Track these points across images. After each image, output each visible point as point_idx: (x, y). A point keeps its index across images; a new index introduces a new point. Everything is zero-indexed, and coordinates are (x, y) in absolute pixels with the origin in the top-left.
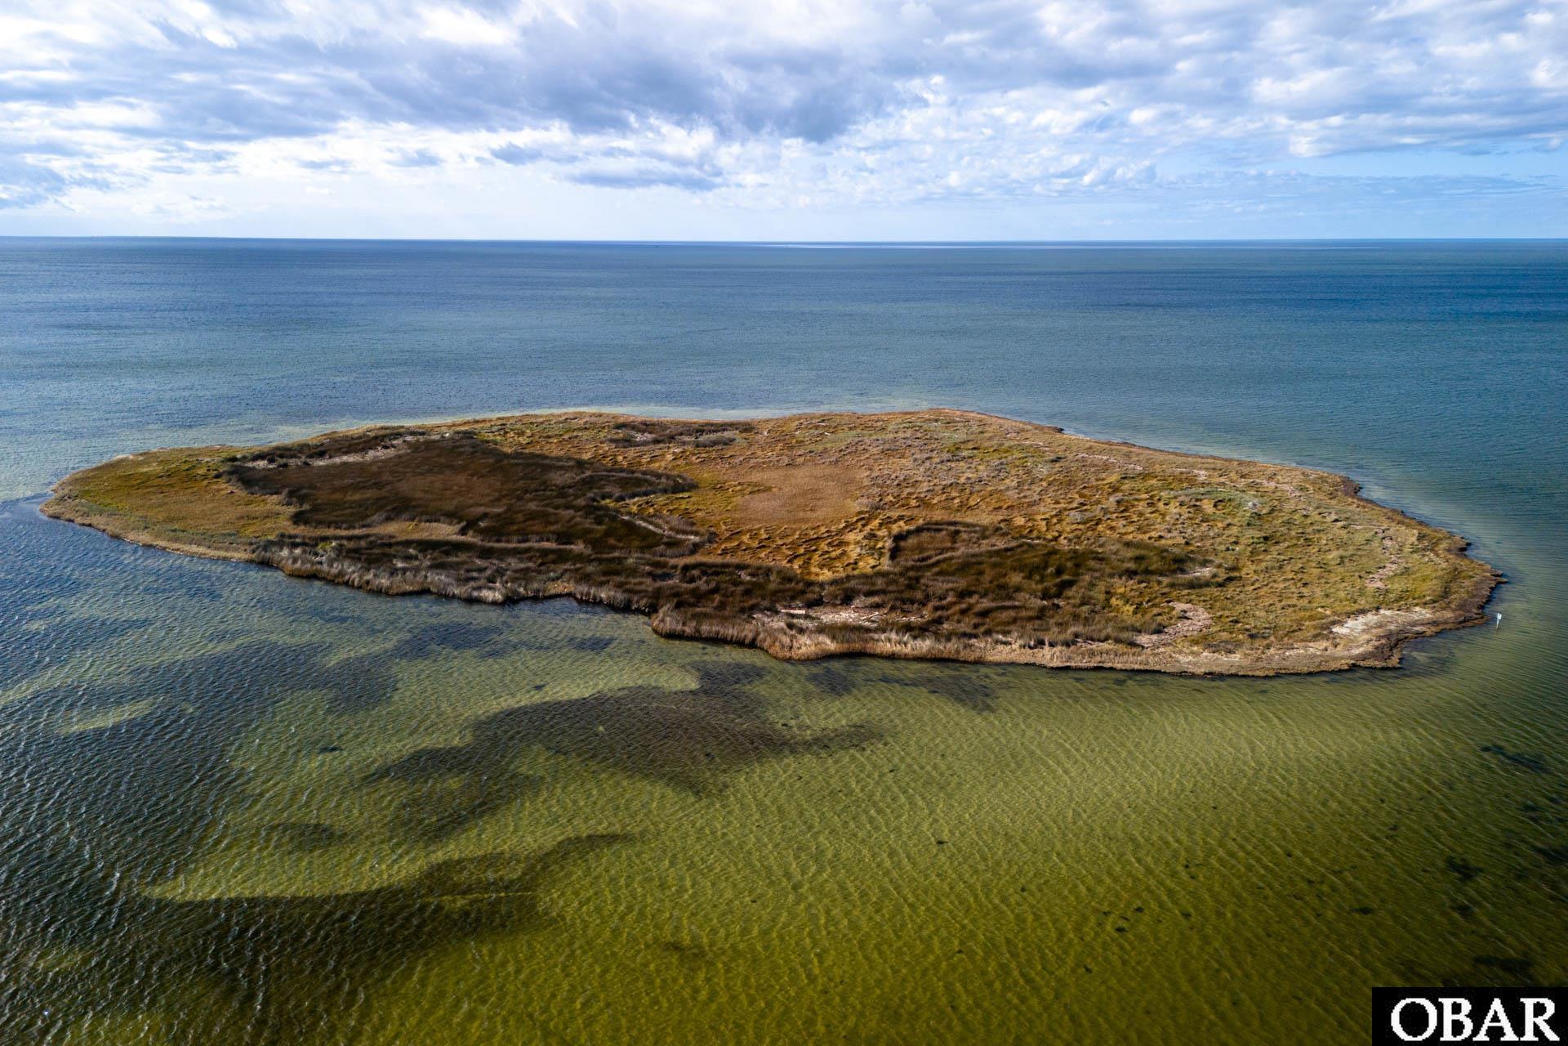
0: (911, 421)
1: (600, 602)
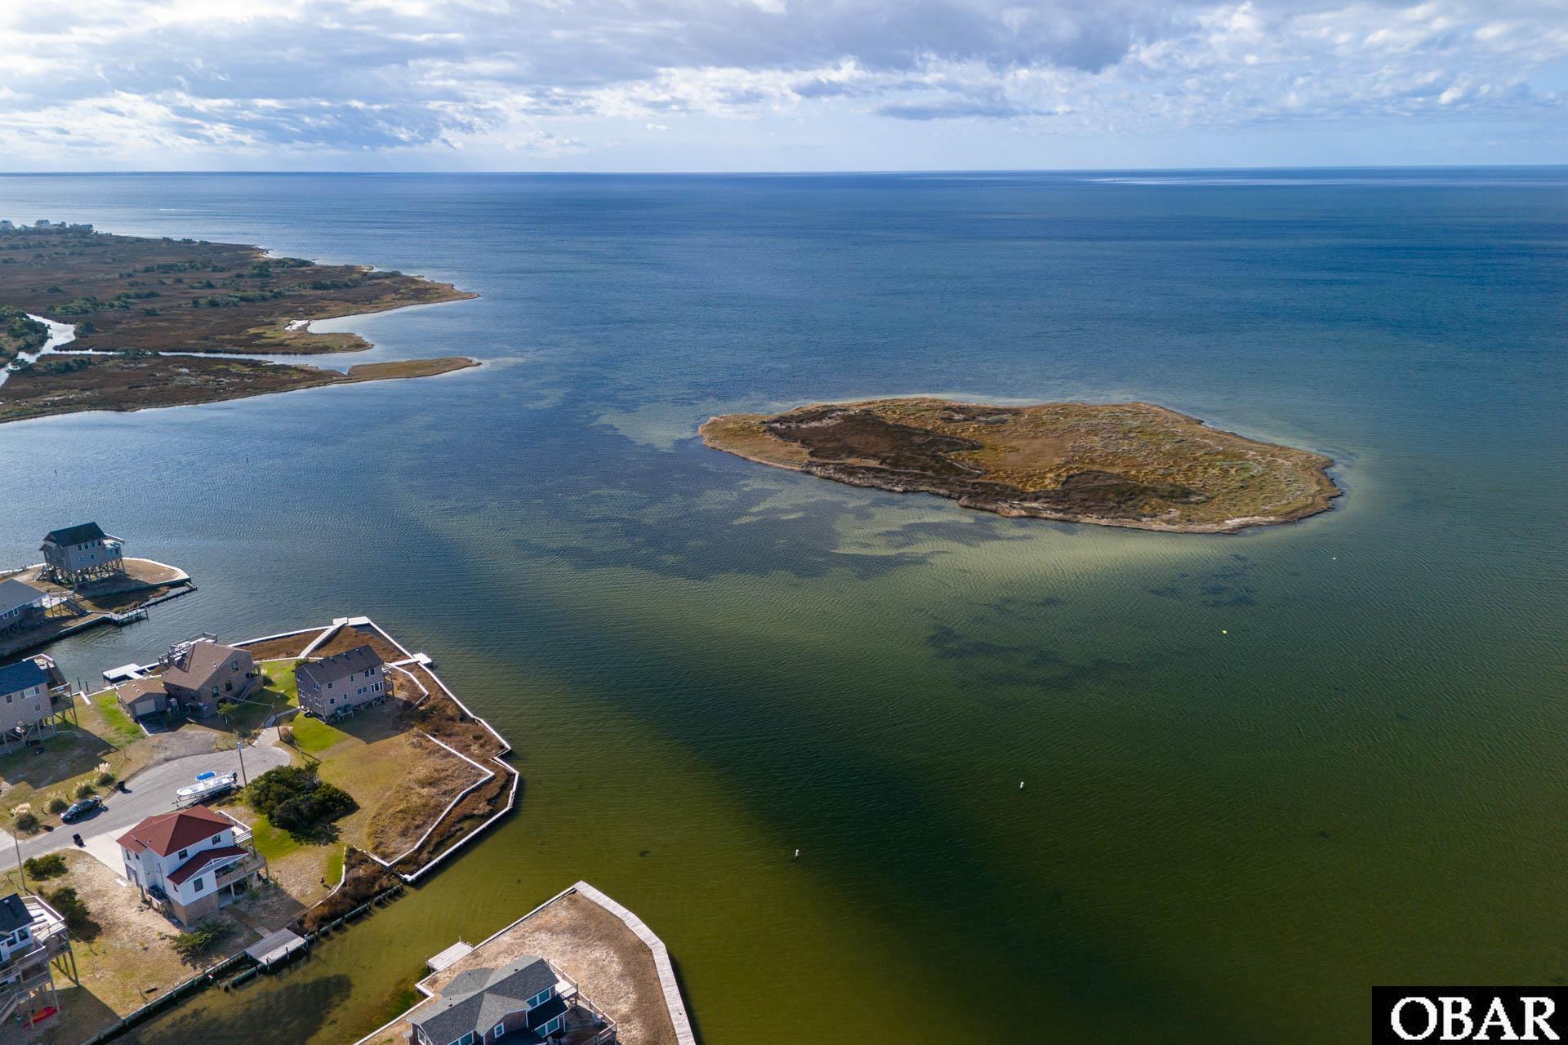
1: (939, 494)
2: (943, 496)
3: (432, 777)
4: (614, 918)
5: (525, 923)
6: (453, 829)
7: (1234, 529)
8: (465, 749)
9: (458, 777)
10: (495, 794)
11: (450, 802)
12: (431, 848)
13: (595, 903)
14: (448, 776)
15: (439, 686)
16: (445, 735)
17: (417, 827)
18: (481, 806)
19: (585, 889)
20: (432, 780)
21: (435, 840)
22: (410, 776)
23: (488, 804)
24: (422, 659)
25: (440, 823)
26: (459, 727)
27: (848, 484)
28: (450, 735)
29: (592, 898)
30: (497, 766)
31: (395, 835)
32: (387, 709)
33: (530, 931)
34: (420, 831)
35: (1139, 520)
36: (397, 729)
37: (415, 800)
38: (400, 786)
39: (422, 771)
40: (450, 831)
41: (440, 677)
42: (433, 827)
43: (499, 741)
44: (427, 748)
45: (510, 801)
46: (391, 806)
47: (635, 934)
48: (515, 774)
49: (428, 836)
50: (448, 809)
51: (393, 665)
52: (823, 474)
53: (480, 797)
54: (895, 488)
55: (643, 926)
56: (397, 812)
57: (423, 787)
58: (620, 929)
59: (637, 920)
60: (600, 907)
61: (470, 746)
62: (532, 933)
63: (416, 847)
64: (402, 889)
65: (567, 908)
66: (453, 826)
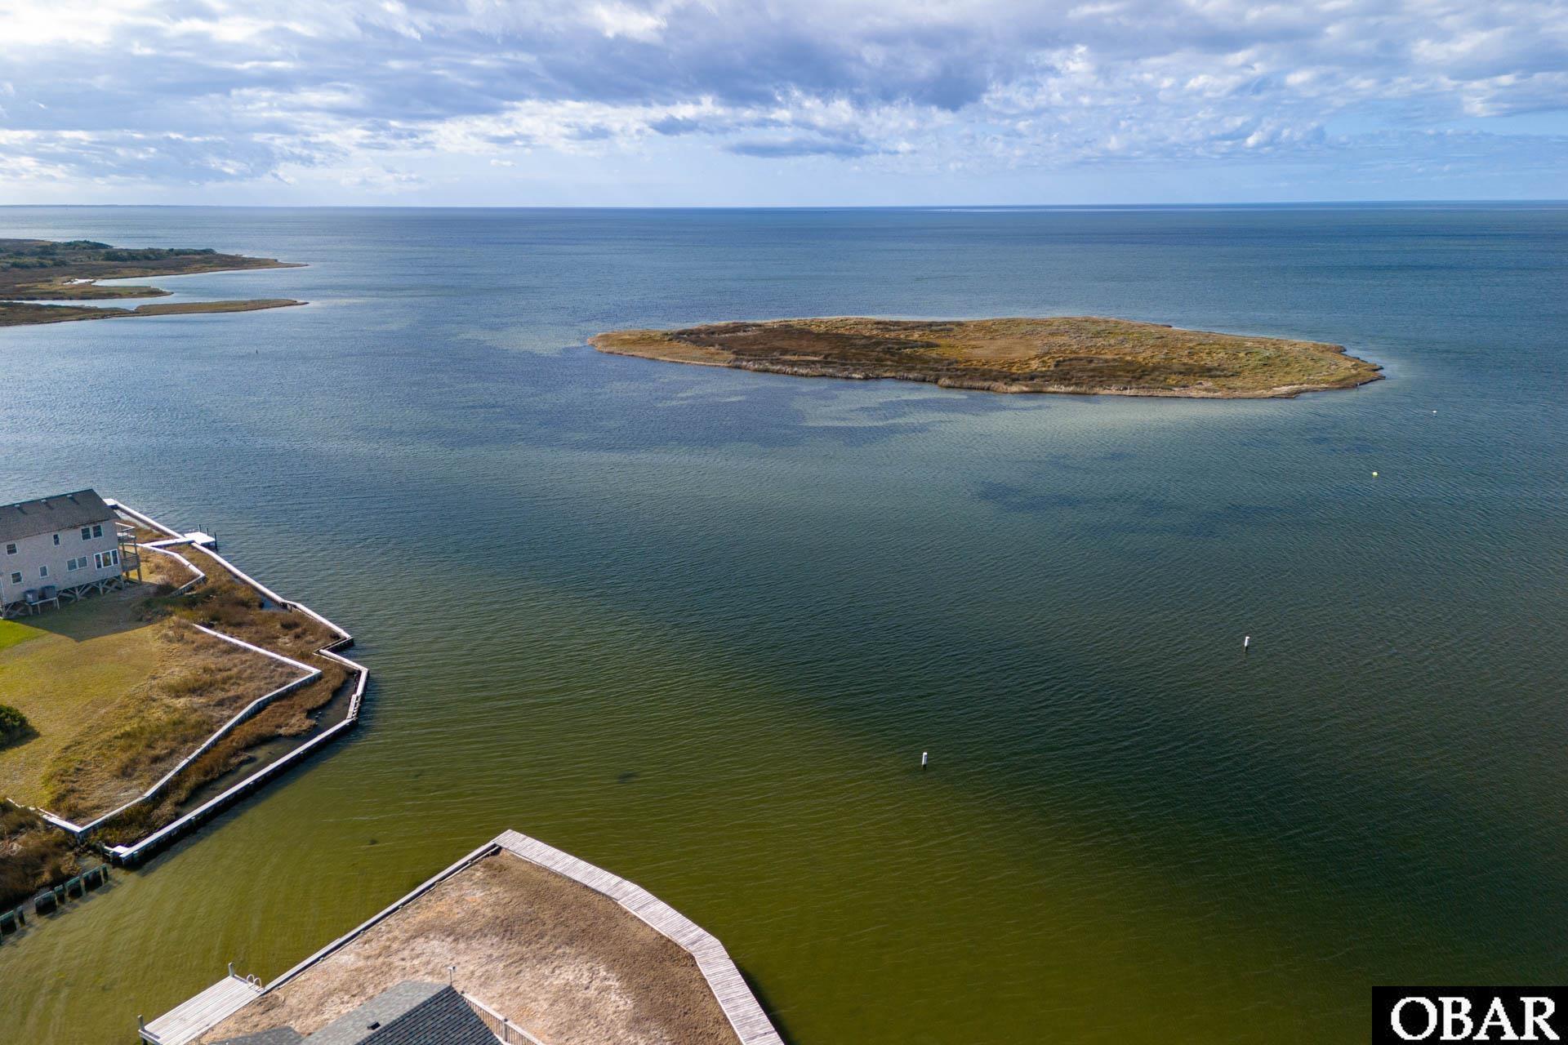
0: (1067, 321)
1: (910, 379)
2: (915, 380)
3: (197, 681)
4: (592, 896)
5: (391, 920)
6: (234, 761)
7: (1289, 394)
8: (268, 641)
9: (251, 678)
10: (321, 702)
11: (230, 717)
12: (182, 795)
13: (545, 869)
14: (230, 678)
15: (225, 567)
16: (229, 624)
17: (156, 760)
18: (293, 721)
19: (517, 844)
20: (196, 685)
21: (192, 781)
22: (154, 682)
23: (308, 717)
24: (200, 538)
25: (206, 751)
26: (254, 614)
27: (792, 374)
28: (239, 625)
29: (538, 860)
30: (326, 662)
31: (106, 775)
32: (125, 597)
33: (403, 937)
34: (161, 766)
35: (1171, 390)
36: (140, 620)
37: (157, 715)
38: (131, 697)
39: (177, 672)
40: (226, 764)
41: (227, 559)
42: (191, 757)
43: (329, 629)
44: (193, 642)
45: (352, 709)
46: (107, 729)
47: (646, 925)
48: (360, 672)
49: (179, 773)
50: (225, 728)
51: (148, 546)
52: (756, 366)
53: (292, 707)
54: (854, 375)
55: (661, 907)
56: (116, 737)
57: (178, 697)
58: (610, 918)
59: (643, 895)
60: (557, 875)
61: (278, 638)
62: (408, 940)
63: (148, 794)
64: (106, 874)
65: (484, 884)
66: (235, 754)
